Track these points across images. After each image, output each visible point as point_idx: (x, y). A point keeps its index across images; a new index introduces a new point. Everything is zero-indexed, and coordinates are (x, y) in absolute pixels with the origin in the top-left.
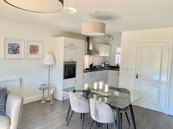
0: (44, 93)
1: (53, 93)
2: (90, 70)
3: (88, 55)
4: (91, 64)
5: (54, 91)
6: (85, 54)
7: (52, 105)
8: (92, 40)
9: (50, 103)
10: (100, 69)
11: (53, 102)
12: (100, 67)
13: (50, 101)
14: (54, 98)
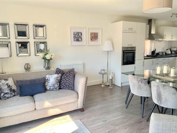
0: (103, 77)
1: (112, 78)
2: (152, 57)
3: (149, 40)
4: (153, 50)
5: (113, 77)
6: (146, 39)
7: (111, 89)
8: (155, 23)
9: (109, 87)
10: (164, 56)
11: (112, 86)
12: (164, 54)
13: (109, 86)
14: (113, 83)
